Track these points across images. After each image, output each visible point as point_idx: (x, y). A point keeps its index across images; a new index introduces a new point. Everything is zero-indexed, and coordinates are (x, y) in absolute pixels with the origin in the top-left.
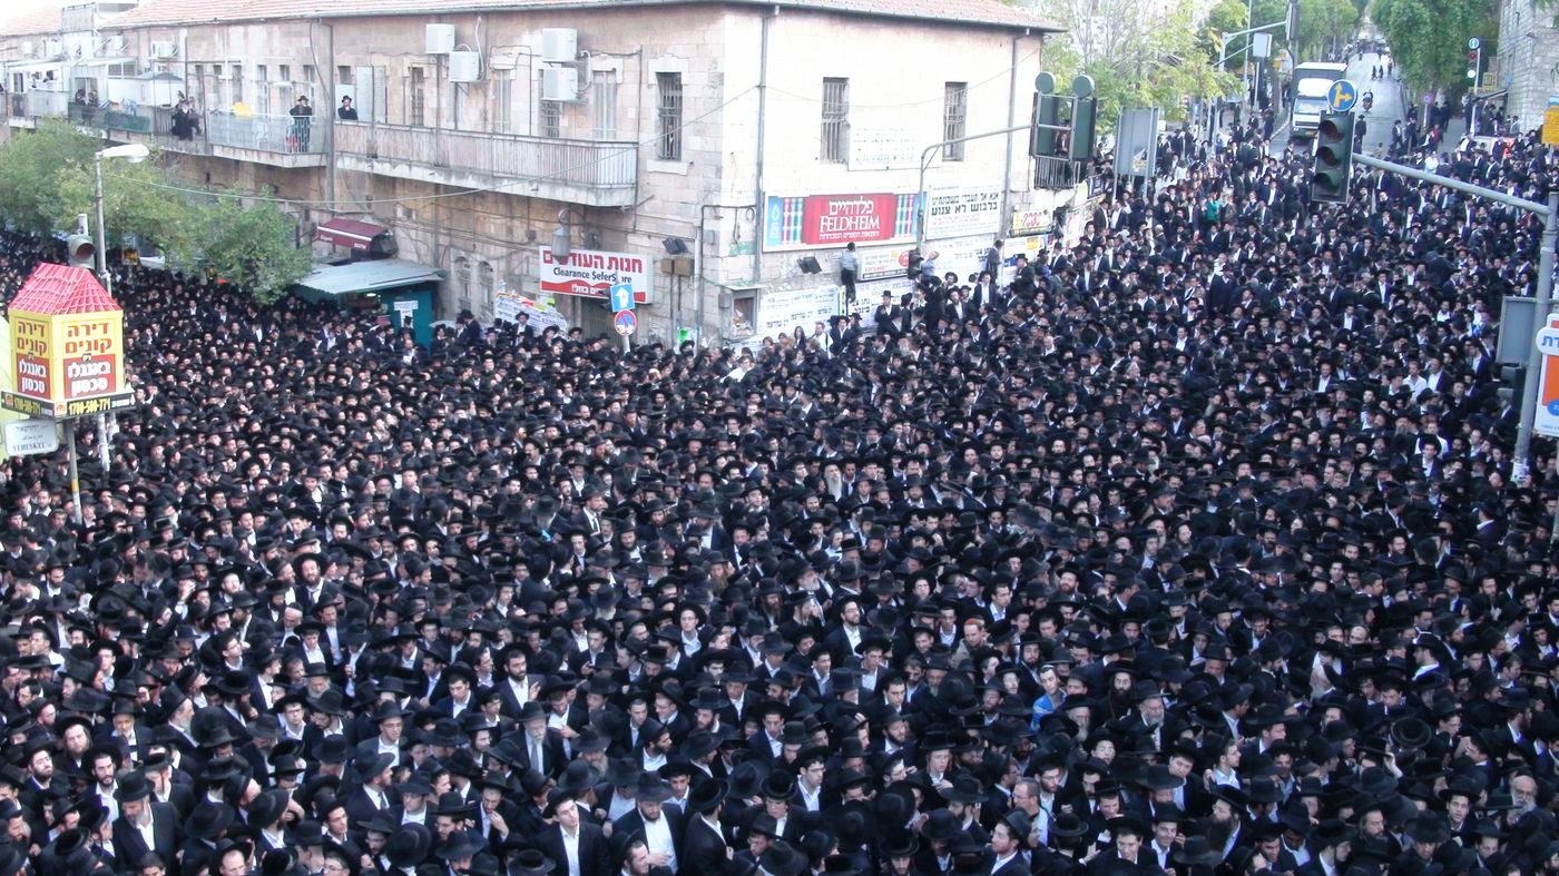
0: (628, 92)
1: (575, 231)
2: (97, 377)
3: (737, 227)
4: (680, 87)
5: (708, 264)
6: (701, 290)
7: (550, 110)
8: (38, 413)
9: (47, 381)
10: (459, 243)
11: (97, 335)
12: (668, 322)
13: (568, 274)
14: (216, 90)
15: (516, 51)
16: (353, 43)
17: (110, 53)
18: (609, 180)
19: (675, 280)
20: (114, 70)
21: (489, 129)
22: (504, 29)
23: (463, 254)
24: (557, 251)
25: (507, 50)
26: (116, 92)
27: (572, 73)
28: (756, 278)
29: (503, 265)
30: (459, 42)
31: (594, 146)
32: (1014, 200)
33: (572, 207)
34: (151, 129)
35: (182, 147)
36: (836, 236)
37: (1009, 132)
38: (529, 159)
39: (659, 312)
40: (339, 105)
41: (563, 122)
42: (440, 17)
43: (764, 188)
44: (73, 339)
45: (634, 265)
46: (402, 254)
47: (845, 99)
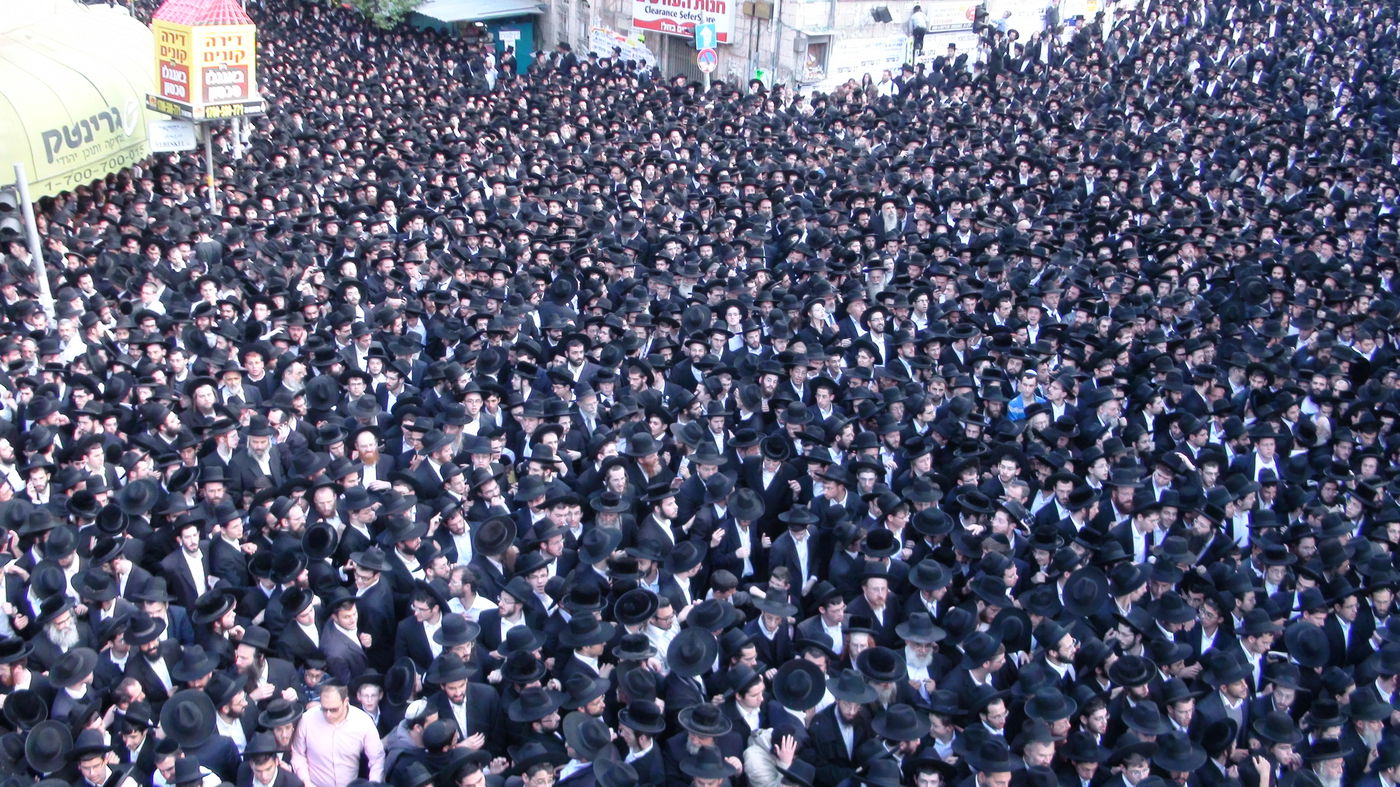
2: (232, 84)
5: (786, 8)
6: (779, 34)
8: (179, 114)
9: (187, 87)
11: (233, 46)
12: (746, 62)
13: (658, 12)
19: (755, 22)
28: (828, 27)
29: (599, 3)
39: (738, 52)
44: (212, 49)
45: (719, 6)
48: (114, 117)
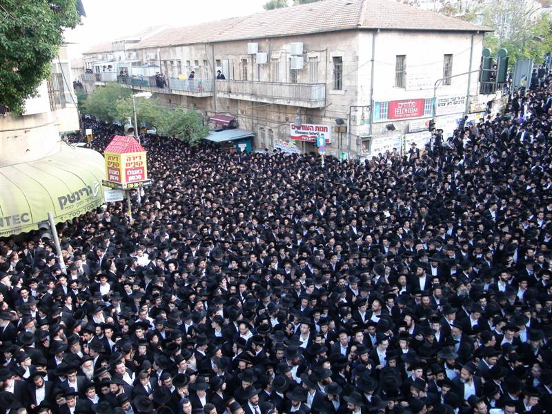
0: (322, 65)
1: (303, 117)
2: (138, 175)
3: (363, 114)
4: (341, 62)
5: (352, 128)
6: (350, 138)
7: (294, 73)
8: (116, 187)
9: (119, 177)
10: (261, 122)
11: (137, 160)
12: (337, 150)
13: (301, 133)
14: (172, 70)
15: (281, 51)
16: (221, 51)
17: (132, 58)
18: (316, 97)
19: (340, 134)
20: (134, 64)
21: (271, 81)
22: (277, 43)
23: (262, 126)
24: (297, 125)
25: (277, 52)
26: (135, 72)
27: (302, 59)
28: (370, 133)
29: (277, 130)
30: (260, 49)
31: (310, 86)
32: (471, 99)
33: (302, 108)
34: (149, 84)
35: (160, 90)
36: (401, 116)
37: (469, 73)
38: (286, 91)
39: (334, 146)
40: (217, 74)
41: (298, 77)
42: (252, 40)
43: (373, 99)
44: (129, 162)
45: (325, 129)
46: (240, 127)
47: (404, 63)
48: (89, 190)
